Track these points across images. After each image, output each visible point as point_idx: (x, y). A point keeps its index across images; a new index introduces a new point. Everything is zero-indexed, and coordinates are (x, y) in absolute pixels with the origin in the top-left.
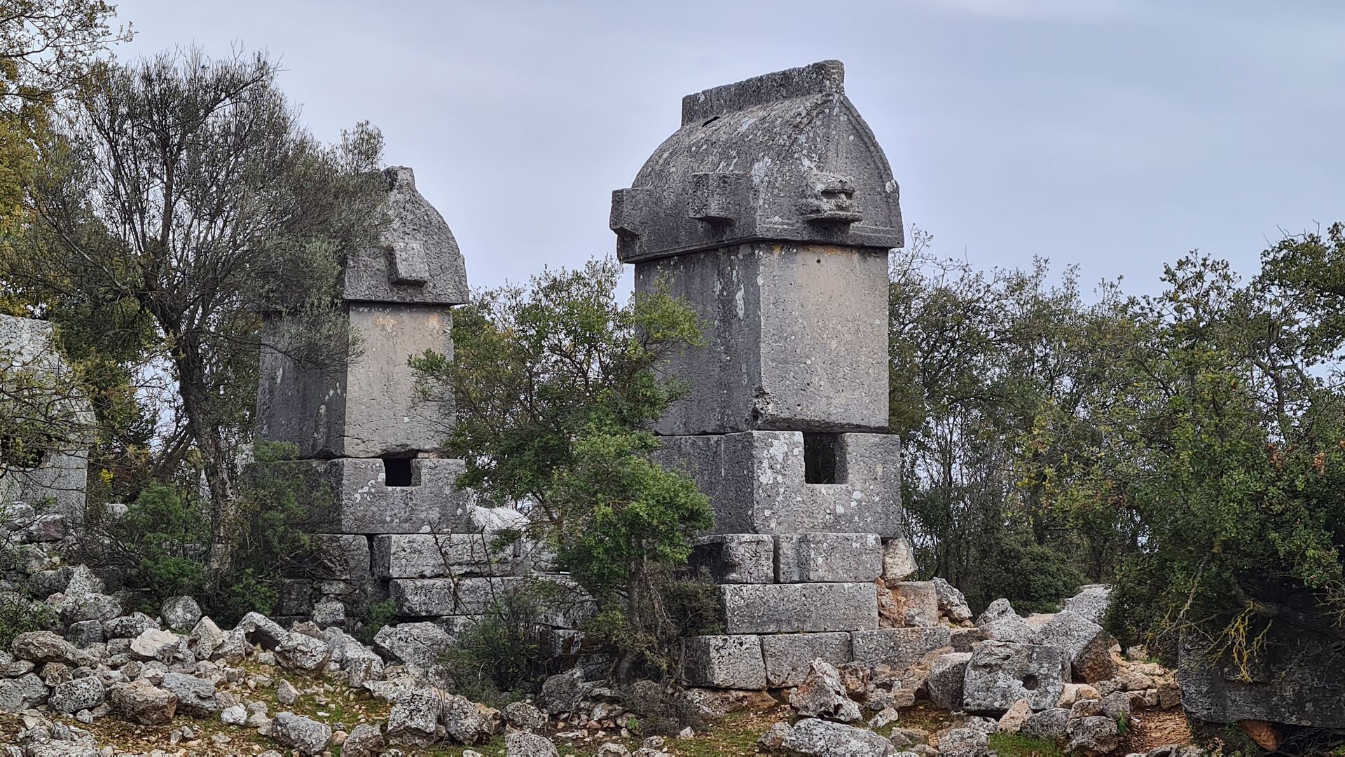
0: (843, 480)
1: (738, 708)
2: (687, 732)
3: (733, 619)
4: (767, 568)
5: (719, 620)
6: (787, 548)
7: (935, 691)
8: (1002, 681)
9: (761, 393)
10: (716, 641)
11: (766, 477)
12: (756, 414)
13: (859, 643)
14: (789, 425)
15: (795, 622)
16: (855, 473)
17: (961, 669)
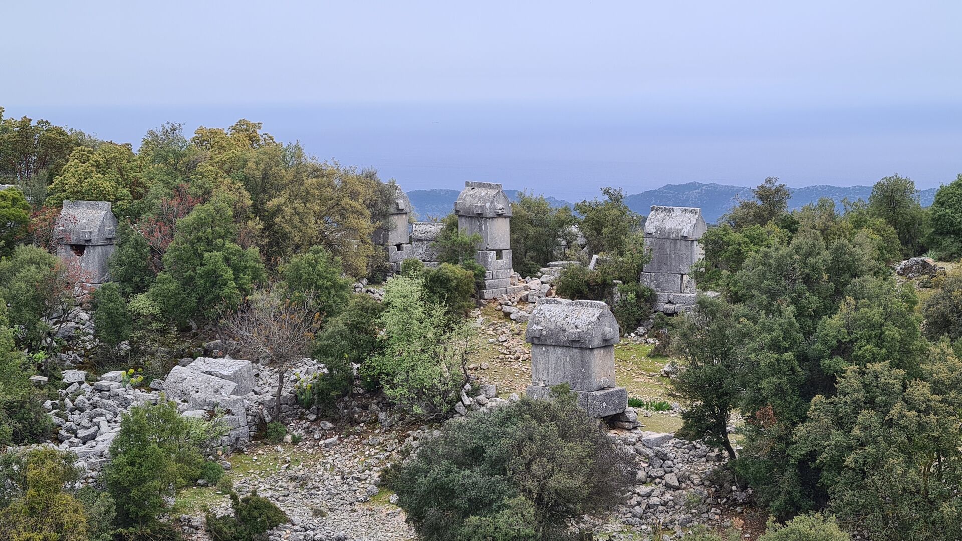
0: (502, 259)
1: (489, 303)
2: (482, 307)
3: (487, 287)
4: (491, 277)
5: (485, 287)
6: (494, 273)
7: (523, 299)
8: (535, 297)
9: (488, 245)
10: (485, 291)
11: (490, 260)
12: (487, 248)
13: (508, 290)
14: (493, 250)
15: (497, 287)
16: (504, 258)
17: (527, 295)
